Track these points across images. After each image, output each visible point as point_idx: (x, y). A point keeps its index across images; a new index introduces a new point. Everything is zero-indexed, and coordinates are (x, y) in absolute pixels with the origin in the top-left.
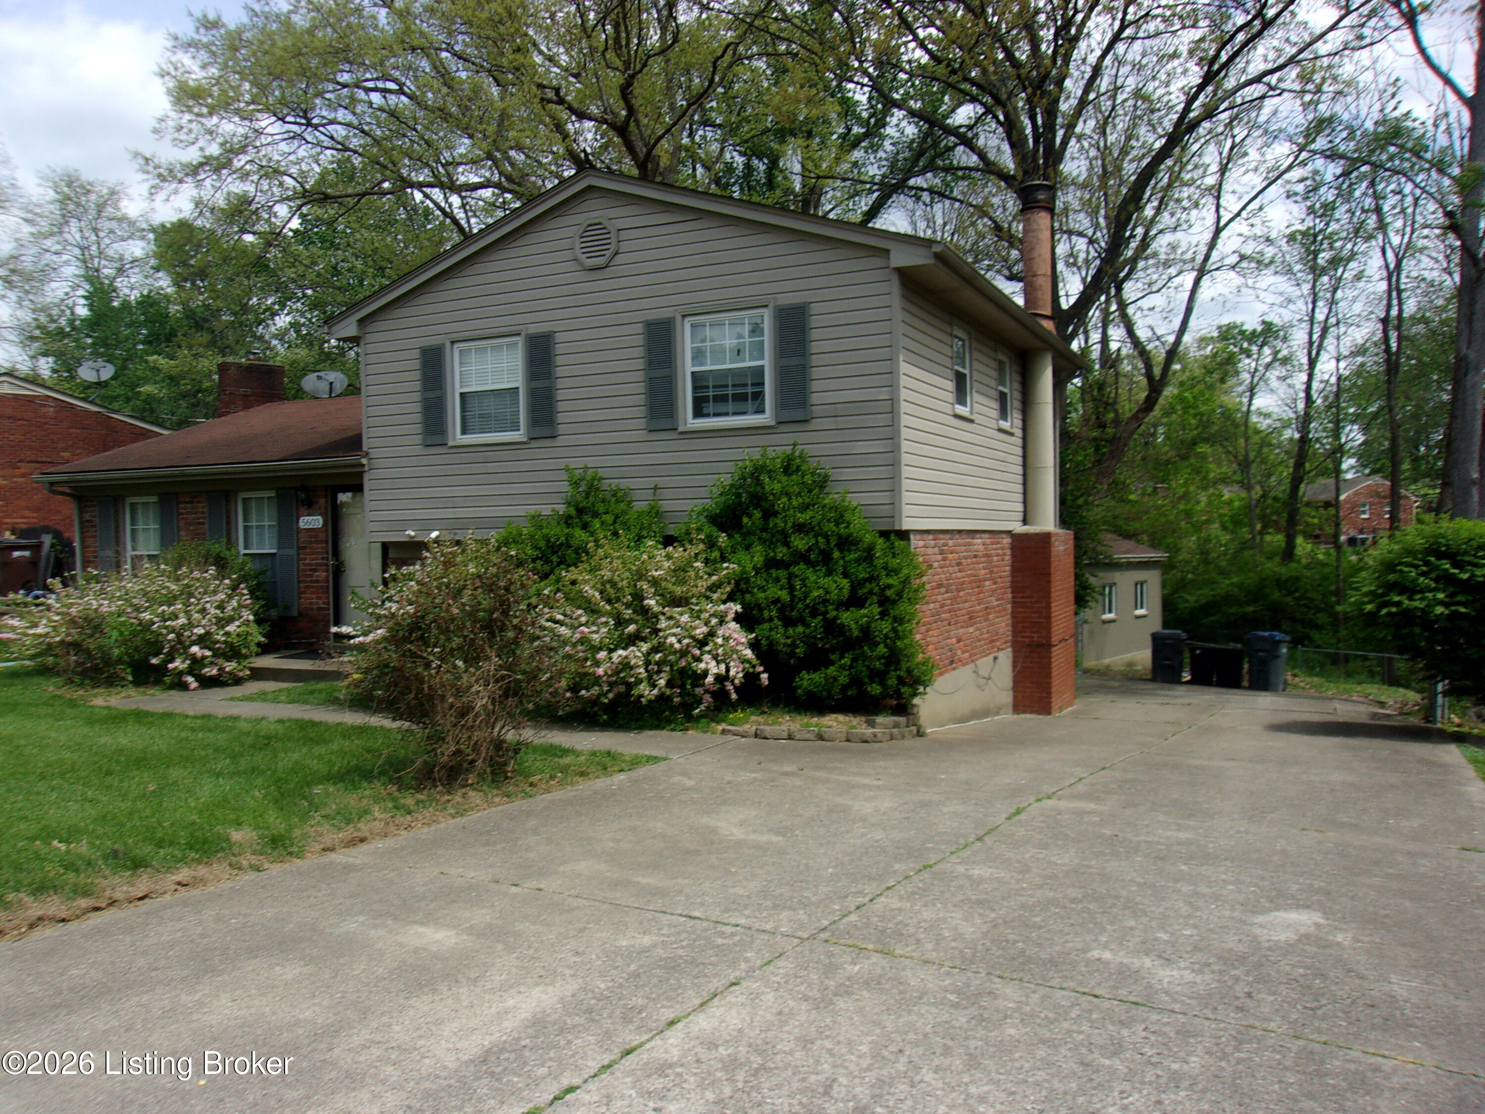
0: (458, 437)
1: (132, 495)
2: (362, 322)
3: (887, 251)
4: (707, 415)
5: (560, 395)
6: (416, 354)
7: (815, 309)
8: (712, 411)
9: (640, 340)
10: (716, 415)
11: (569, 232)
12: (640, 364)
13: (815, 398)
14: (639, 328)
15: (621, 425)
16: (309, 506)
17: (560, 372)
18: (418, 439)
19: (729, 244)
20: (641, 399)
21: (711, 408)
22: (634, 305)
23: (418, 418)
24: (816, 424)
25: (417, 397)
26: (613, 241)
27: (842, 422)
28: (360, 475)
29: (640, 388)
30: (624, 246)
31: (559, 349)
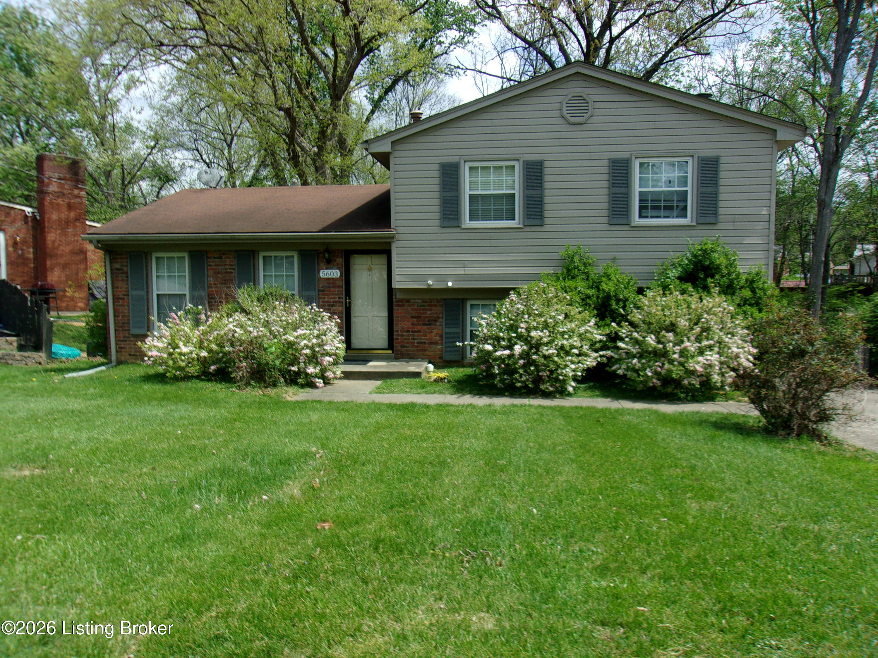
0: (467, 222)
1: (156, 252)
2: (393, 143)
3: (775, 131)
4: (646, 217)
5: (547, 199)
6: (436, 167)
7: (722, 160)
8: (649, 215)
9: (606, 170)
10: (652, 217)
11: (559, 99)
12: (605, 184)
13: (721, 211)
14: (606, 162)
15: (591, 220)
16: (329, 263)
17: (547, 185)
18: (437, 222)
19: (670, 117)
20: (606, 205)
21: (650, 213)
22: (604, 148)
23: (437, 209)
24: (721, 226)
25: (437, 195)
26: (590, 108)
27: (738, 225)
28: (390, 244)
29: (605, 198)
30: (597, 112)
31: (546, 171)
